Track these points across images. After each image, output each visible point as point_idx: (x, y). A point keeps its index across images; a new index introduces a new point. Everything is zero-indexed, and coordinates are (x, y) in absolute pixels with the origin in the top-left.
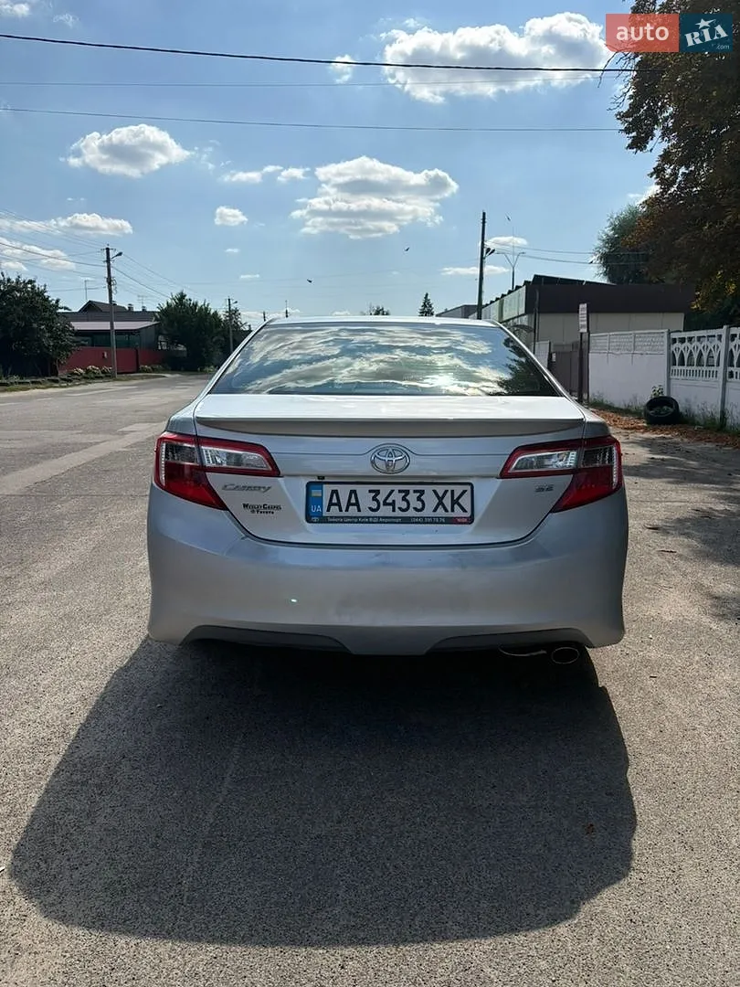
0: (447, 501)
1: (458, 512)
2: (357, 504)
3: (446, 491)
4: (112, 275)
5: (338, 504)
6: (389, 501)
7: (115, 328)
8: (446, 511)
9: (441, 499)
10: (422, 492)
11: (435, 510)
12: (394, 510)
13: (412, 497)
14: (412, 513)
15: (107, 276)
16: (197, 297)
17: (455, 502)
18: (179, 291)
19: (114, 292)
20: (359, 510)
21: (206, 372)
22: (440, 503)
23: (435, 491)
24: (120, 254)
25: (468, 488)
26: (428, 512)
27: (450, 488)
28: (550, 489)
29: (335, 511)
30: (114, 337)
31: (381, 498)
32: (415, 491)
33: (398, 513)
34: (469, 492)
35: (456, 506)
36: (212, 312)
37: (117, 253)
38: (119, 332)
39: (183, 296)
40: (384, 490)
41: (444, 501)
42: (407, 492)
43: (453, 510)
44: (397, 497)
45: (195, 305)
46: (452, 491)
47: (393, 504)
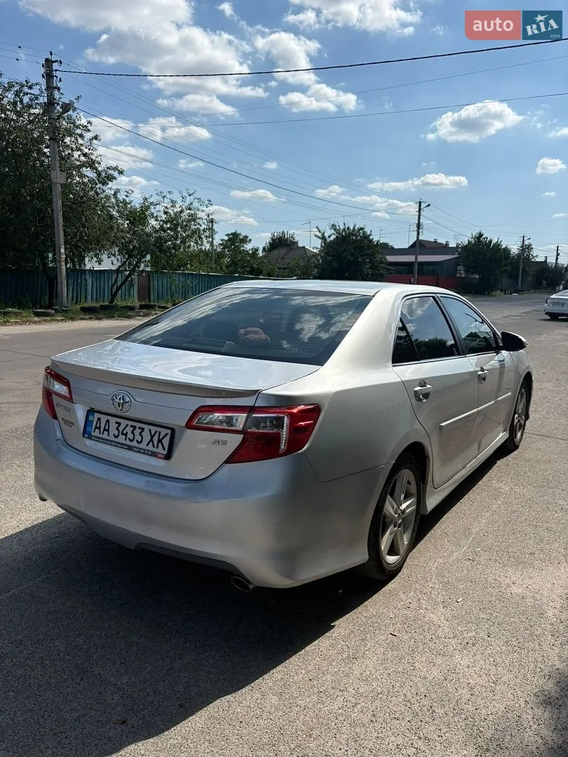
0: (155, 439)
1: (160, 450)
2: (108, 430)
3: (156, 432)
4: (421, 221)
5: (99, 428)
6: (124, 432)
7: (419, 260)
8: (154, 447)
9: (152, 437)
10: (143, 429)
11: (147, 445)
12: (126, 440)
13: (137, 432)
14: (134, 444)
15: (417, 222)
16: (492, 236)
17: (160, 441)
18: (478, 232)
19: (421, 234)
20: (109, 435)
21: (492, 296)
22: (151, 440)
23: (150, 430)
24: (429, 205)
25: (169, 432)
26: (143, 446)
27: (159, 429)
28: (225, 443)
29: (97, 433)
30: (416, 266)
31: (121, 428)
32: (139, 428)
33: (128, 442)
34: (169, 436)
35: (160, 444)
36: (504, 247)
37: (427, 204)
38: (421, 264)
39: (481, 235)
40: (124, 423)
41: (154, 439)
42: (134, 427)
43: (157, 448)
44: (129, 430)
45: (490, 242)
46: (160, 432)
47: (126, 435)
